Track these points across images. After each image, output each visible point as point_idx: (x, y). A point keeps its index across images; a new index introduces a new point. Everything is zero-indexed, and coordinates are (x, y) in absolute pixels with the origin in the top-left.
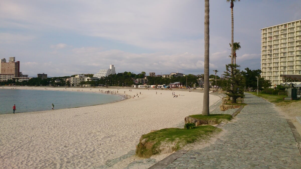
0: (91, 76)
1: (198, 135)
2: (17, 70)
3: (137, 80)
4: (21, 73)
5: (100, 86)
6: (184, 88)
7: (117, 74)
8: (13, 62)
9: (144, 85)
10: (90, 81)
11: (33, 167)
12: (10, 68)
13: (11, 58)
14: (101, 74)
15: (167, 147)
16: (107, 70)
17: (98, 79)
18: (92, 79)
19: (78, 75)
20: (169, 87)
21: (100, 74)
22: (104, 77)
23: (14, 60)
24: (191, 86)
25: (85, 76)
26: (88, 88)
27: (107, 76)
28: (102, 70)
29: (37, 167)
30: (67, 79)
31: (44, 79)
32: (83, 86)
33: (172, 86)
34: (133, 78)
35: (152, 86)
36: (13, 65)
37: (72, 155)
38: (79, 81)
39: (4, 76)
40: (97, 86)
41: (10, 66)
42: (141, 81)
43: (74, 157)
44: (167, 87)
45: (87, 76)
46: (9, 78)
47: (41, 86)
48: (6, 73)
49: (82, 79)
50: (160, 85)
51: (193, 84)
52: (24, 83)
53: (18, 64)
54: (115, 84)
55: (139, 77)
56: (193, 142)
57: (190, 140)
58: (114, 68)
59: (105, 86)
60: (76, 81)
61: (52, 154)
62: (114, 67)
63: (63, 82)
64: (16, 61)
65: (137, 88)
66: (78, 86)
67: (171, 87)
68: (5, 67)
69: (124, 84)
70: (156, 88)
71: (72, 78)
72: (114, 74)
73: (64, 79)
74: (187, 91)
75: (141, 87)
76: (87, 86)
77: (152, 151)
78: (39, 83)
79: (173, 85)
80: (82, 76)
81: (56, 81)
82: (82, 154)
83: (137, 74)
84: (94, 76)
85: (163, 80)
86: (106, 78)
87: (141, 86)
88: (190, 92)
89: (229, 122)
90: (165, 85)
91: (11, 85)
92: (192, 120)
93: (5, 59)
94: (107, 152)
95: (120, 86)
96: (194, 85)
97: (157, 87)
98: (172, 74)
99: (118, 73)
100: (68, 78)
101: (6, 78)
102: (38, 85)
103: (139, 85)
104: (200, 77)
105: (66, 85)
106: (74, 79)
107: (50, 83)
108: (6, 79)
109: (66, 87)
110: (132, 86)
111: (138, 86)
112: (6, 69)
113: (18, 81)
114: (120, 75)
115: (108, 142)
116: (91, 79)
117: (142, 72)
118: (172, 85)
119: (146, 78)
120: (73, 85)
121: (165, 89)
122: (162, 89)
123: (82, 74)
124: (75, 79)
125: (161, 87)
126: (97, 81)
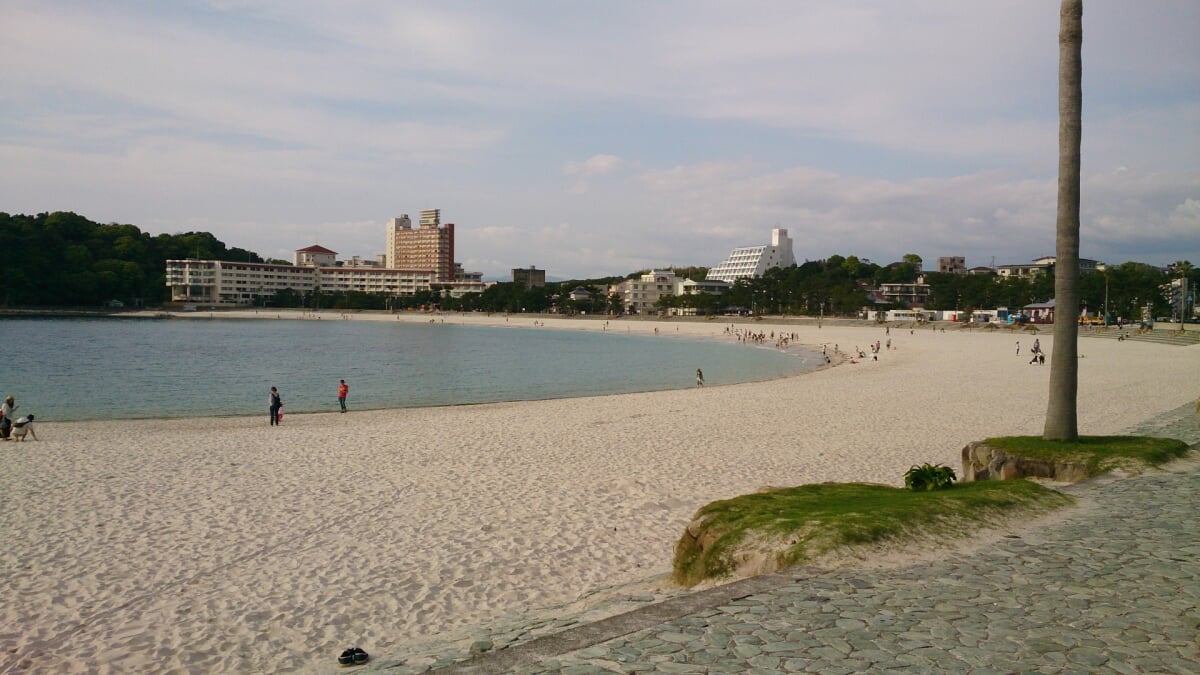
0: (699, 274)
1: (920, 513)
2: (447, 256)
3: (885, 289)
4: (459, 265)
5: (731, 312)
6: (1095, 324)
7: (799, 265)
8: (432, 227)
9: (910, 312)
10: (693, 292)
11: (339, 589)
12: (424, 248)
13: (426, 213)
14: (738, 268)
15: (763, 551)
16: (760, 251)
17: (724, 288)
18: (701, 287)
19: (653, 272)
20: (1023, 321)
21: (733, 267)
22: (746, 278)
23: (437, 221)
24: (1131, 316)
25: (677, 275)
26: (686, 320)
27: (758, 276)
28: (742, 252)
29: (352, 590)
30: (613, 289)
31: (534, 287)
32: (670, 314)
33: (1037, 313)
34: (868, 280)
35: (947, 315)
36: (433, 236)
37: (491, 561)
38: (654, 293)
39: (405, 277)
40: (722, 313)
41: (424, 241)
42: (900, 292)
43: (493, 567)
44: (1017, 320)
45: (682, 274)
46: (421, 284)
47: (525, 312)
48: (412, 268)
49: (665, 288)
50: (985, 308)
51: (1139, 307)
52: (469, 304)
53: (447, 234)
54: (792, 304)
55: (893, 279)
56: (876, 539)
57: (861, 530)
58: (790, 241)
59: (751, 312)
60: (644, 295)
61: (427, 552)
62: (789, 237)
63: (596, 297)
64: (441, 225)
65: (881, 323)
66: (650, 313)
67: (1032, 320)
68: (409, 244)
69: (828, 304)
70: (964, 323)
71: (630, 283)
72: (789, 266)
73: (604, 287)
74: (1108, 337)
75: (897, 319)
76: (684, 312)
77: (706, 563)
78: (518, 301)
79: (1044, 309)
80: (664, 274)
81: (573, 296)
82: (526, 561)
83: (883, 264)
84: (710, 276)
85: (1000, 287)
86: (756, 282)
87: (896, 315)
88: (1122, 343)
89: (1149, 473)
90: (1005, 309)
91: (427, 309)
92: (990, 456)
93: (406, 217)
94: (622, 560)
95: (811, 315)
96: (1145, 310)
97: (968, 320)
98: (1045, 262)
99: (804, 262)
100: (616, 284)
101: (411, 284)
102: (515, 310)
103: (889, 310)
104: (1179, 276)
105: (608, 309)
106: (636, 287)
107: (554, 301)
108: (411, 287)
109: (609, 319)
110: (861, 315)
111: (884, 314)
112: (412, 252)
113: (448, 296)
114: (812, 267)
115: (649, 523)
116: (698, 287)
117: (908, 257)
118: (1040, 311)
119: (921, 280)
120: (633, 310)
121: (1006, 327)
122: (993, 327)
123: (668, 267)
124: (640, 288)
125: (987, 318)
126: (720, 293)
